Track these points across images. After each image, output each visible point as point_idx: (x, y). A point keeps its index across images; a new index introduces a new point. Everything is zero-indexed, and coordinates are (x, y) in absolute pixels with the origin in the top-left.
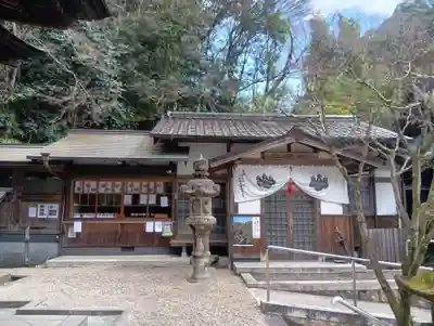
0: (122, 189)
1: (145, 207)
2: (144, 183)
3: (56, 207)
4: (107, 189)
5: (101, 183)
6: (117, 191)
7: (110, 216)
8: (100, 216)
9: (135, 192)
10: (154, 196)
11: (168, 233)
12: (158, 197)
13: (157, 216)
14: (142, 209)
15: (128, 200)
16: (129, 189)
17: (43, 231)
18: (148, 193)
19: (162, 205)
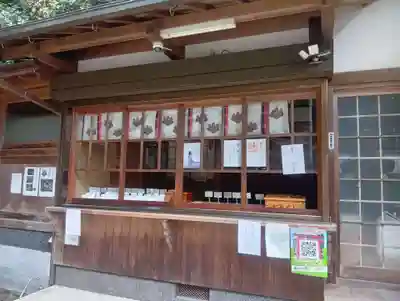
0: (179, 129)
1: (238, 176)
2: (234, 110)
3: (52, 173)
4: (146, 131)
5: (135, 116)
6: (169, 132)
7: (157, 196)
8: (135, 195)
9: (209, 134)
10: (262, 144)
11: (313, 264)
12: (274, 145)
13: (272, 201)
14: (228, 181)
15: (192, 156)
16: (196, 127)
17: (29, 224)
18: (243, 137)
19: (287, 170)
